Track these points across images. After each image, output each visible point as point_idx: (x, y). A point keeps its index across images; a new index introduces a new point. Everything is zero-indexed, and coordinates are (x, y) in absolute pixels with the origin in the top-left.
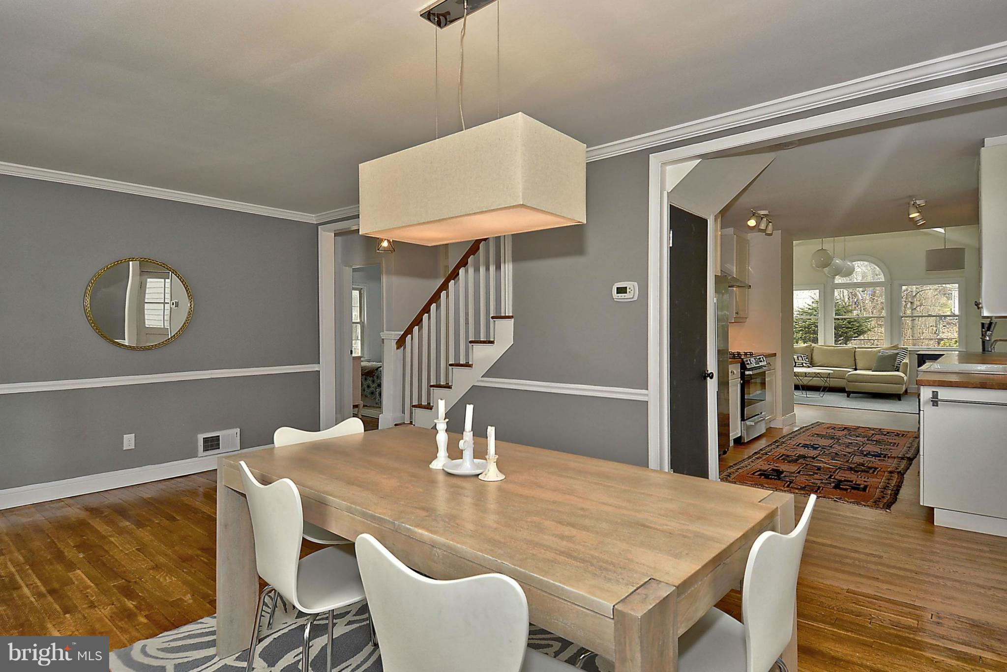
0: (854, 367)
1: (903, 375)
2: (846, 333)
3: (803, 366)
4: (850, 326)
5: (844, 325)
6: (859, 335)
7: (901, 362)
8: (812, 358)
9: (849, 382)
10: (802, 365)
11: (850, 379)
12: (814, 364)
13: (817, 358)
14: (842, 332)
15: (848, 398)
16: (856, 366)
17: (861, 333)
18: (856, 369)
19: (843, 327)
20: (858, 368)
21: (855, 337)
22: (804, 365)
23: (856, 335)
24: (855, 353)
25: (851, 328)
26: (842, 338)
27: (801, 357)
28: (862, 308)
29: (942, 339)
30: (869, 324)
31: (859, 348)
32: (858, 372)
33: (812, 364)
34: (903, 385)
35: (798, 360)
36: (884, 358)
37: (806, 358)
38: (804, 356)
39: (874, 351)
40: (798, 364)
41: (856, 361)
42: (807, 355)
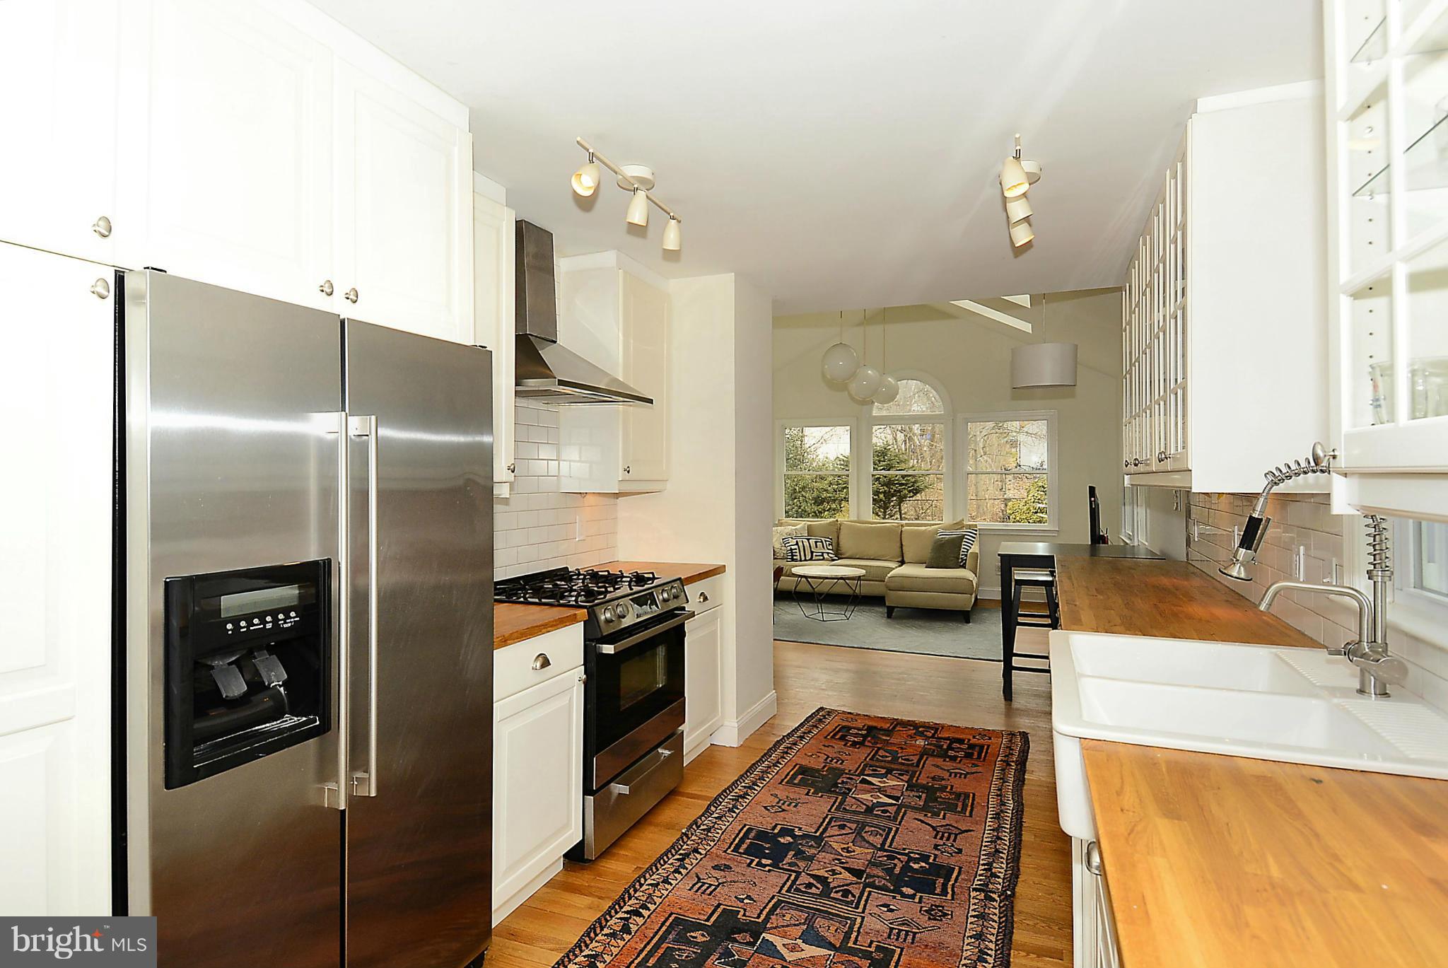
0: (900, 559)
1: (970, 575)
2: (900, 491)
3: (824, 559)
4: (904, 482)
5: (897, 480)
6: (915, 494)
7: (968, 550)
8: (838, 544)
9: (890, 590)
10: (822, 558)
11: (892, 585)
12: (841, 554)
13: (846, 544)
14: (895, 491)
15: (889, 620)
16: (903, 557)
17: (916, 491)
18: (902, 563)
19: (897, 484)
20: (906, 560)
21: (910, 497)
22: (826, 556)
23: (912, 494)
24: (901, 535)
25: (906, 485)
26: (895, 498)
27: (822, 542)
28: (919, 457)
29: (1010, 500)
30: (927, 478)
31: (908, 525)
32: (906, 570)
33: (839, 554)
34: (971, 594)
35: (817, 547)
36: (943, 544)
37: (829, 544)
38: (826, 541)
39: (930, 531)
40: (816, 556)
41: (904, 548)
42: (831, 539)
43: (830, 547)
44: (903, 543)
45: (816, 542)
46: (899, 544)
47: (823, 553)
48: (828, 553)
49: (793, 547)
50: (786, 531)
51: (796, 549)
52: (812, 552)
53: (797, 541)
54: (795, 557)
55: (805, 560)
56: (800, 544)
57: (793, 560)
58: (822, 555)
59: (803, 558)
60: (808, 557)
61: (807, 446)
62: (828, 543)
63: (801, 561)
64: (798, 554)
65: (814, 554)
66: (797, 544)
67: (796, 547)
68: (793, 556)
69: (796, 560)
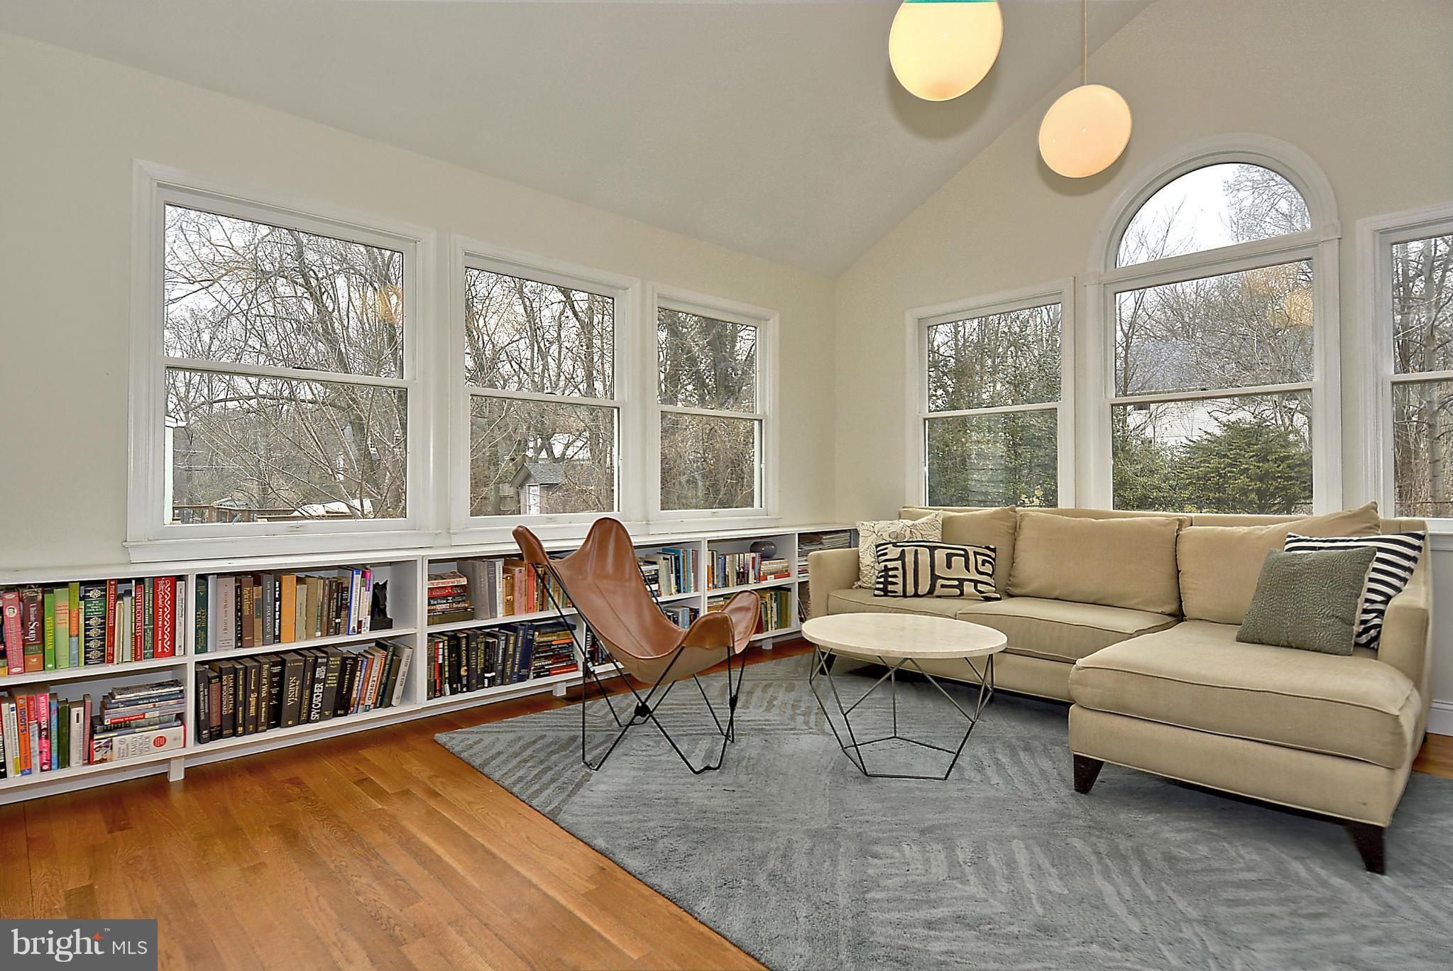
0: (1162, 609)
3: (961, 596)
8: (1011, 562)
15: (1081, 796)
16: (1180, 604)
20: (1188, 610)
22: (969, 588)
24: (1175, 544)
27: (965, 555)
33: (1009, 586)
35: (949, 566)
36: (1295, 573)
37: (984, 562)
38: (976, 553)
39: (1260, 538)
40: (943, 586)
41: (1183, 580)
42: (994, 550)
43: (988, 568)
44: (1182, 567)
45: (949, 556)
46: (1168, 570)
47: (961, 581)
48: (976, 582)
49: (890, 565)
50: (892, 529)
51: (896, 569)
52: (934, 578)
53: (903, 552)
54: (890, 588)
55: (916, 595)
56: (909, 559)
57: (886, 593)
58: (960, 587)
59: (910, 589)
60: (924, 587)
61: (1131, 428)
62: (980, 558)
63: (905, 596)
64: (900, 580)
65: (940, 582)
66: (902, 557)
67: (898, 564)
68: (886, 583)
69: (894, 595)
